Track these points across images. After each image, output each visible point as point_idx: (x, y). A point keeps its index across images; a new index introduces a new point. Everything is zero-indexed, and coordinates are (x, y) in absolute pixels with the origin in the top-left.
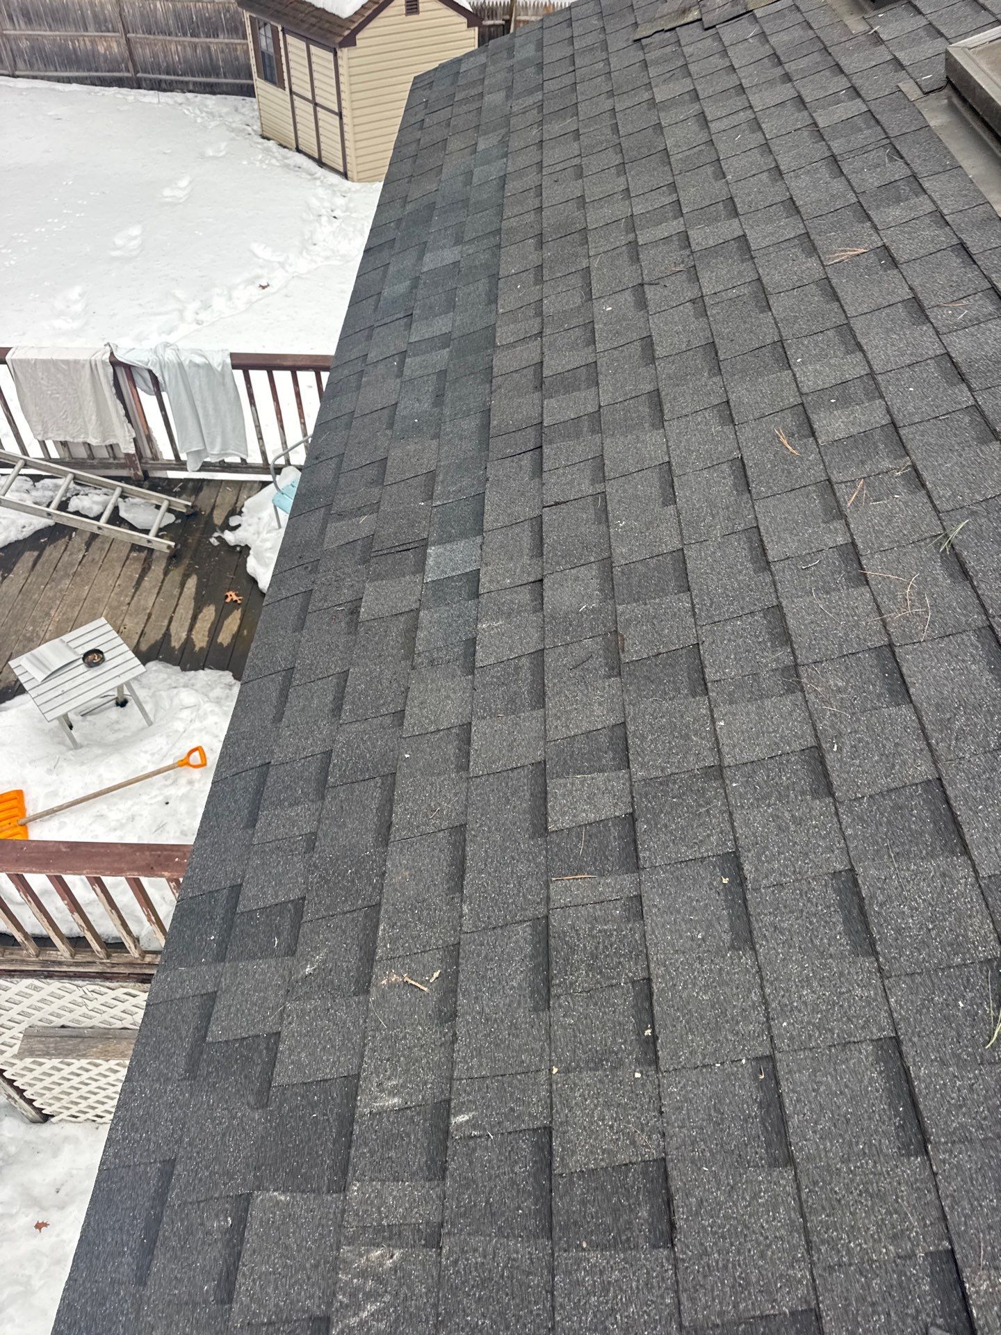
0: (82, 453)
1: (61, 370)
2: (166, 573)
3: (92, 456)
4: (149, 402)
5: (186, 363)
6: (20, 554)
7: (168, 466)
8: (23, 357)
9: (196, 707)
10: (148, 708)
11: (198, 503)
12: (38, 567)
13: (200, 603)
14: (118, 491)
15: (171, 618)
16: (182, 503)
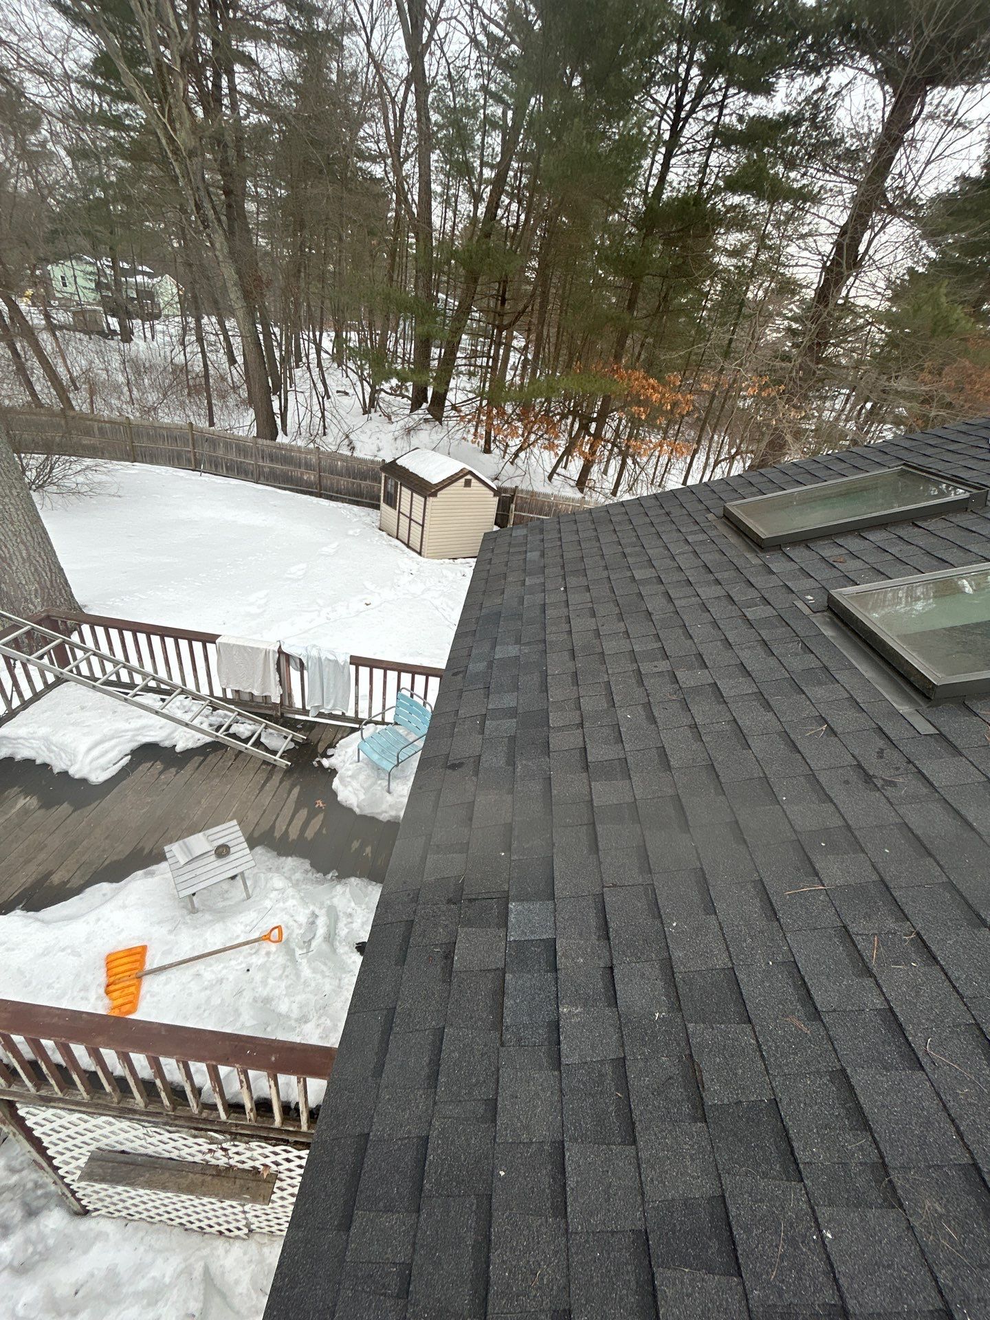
0: (247, 698)
1: (247, 652)
2: (281, 783)
3: (252, 701)
4: (295, 675)
5: (323, 658)
6: (191, 758)
7: (298, 712)
8: (226, 642)
9: (282, 891)
10: (249, 883)
11: (310, 737)
12: (201, 767)
13: (299, 806)
14: (264, 725)
15: (278, 815)
16: (300, 736)
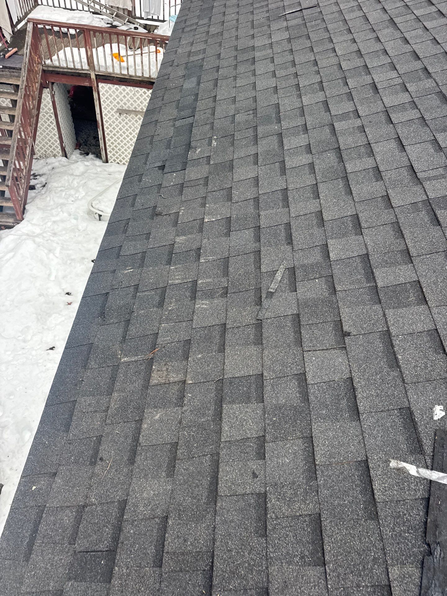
7: (138, 18)
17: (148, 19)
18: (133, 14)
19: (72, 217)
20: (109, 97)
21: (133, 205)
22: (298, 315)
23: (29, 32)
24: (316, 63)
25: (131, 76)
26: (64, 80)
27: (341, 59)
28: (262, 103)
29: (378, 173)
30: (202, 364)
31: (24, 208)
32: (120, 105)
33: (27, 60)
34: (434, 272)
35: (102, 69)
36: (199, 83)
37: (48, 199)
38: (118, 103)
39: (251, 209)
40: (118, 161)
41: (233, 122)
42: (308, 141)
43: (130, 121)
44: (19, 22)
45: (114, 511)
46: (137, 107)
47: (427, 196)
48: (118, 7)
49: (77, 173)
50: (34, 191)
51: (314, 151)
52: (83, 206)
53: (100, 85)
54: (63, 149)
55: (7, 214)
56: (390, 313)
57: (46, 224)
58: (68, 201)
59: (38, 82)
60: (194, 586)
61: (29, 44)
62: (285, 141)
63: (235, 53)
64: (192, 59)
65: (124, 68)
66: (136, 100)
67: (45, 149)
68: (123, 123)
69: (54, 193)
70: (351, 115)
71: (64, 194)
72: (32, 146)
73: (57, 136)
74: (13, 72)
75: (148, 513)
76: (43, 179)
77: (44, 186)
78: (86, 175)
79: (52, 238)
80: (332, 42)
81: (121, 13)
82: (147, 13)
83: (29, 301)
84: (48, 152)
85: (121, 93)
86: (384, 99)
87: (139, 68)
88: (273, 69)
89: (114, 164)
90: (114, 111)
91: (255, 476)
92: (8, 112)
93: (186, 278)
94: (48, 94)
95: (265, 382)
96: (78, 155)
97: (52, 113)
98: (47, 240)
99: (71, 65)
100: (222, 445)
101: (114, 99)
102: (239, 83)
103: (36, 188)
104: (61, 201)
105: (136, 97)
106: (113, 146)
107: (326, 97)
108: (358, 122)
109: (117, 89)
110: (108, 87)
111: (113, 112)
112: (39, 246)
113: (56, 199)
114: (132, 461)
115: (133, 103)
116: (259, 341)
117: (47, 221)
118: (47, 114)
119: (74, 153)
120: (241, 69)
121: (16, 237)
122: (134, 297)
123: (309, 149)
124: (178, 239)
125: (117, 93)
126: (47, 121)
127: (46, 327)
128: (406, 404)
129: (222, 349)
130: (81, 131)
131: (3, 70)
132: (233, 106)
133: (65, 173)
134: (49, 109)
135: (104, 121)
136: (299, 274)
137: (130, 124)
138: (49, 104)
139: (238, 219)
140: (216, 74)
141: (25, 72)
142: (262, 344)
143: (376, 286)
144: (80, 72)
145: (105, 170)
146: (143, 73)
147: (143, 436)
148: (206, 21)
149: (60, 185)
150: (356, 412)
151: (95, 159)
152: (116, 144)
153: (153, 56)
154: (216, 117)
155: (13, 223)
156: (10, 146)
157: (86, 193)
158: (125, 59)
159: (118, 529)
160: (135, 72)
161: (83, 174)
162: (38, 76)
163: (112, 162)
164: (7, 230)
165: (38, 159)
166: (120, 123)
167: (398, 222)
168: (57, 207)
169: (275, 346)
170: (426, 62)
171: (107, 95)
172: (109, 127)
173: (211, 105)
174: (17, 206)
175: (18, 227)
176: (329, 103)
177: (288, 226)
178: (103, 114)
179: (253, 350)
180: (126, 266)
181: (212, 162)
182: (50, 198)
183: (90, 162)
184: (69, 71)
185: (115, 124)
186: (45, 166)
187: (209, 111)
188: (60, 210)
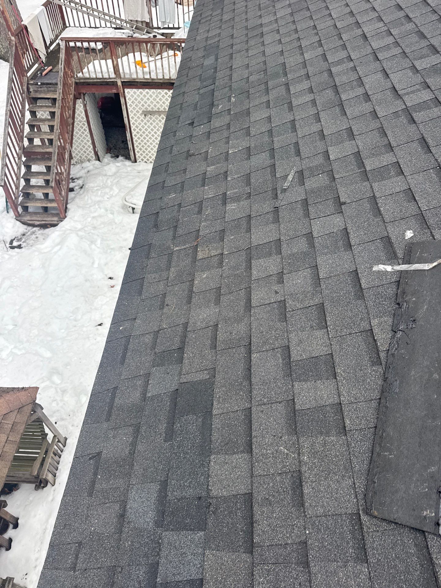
17: (164, 28)
18: (151, 25)
19: (109, 212)
20: (135, 101)
21: (171, 153)
22: (306, 199)
23: (62, 49)
24: (315, 27)
25: (153, 79)
26: (94, 90)
27: (336, 20)
28: (271, 64)
29: (367, 97)
30: (234, 241)
31: (66, 208)
32: (145, 107)
33: (62, 75)
34: (410, 154)
35: (127, 76)
36: (217, 59)
37: (86, 198)
38: (143, 105)
39: (266, 139)
40: (145, 160)
41: (248, 82)
42: (309, 84)
43: (154, 121)
44: (51, 43)
45: (180, 329)
46: (160, 107)
47: (406, 106)
48: (137, 21)
49: (110, 173)
50: (73, 192)
51: (315, 91)
52: (118, 201)
53: (126, 91)
54: (96, 153)
55: (52, 214)
56: (375, 185)
57: (86, 219)
58: (103, 198)
59: (72, 94)
60: (239, 354)
61: (63, 60)
62: (291, 88)
63: (245, 32)
64: (209, 42)
65: (146, 73)
66: (159, 101)
67: (80, 155)
68: (148, 124)
69: (91, 193)
70: (345, 60)
71: (100, 192)
72: (70, 151)
73: (91, 142)
74: (50, 87)
75: (204, 325)
76: (80, 182)
77: (82, 188)
78: (118, 174)
79: (92, 231)
80: (329, 9)
81: (140, 25)
82: (164, 23)
83: (77, 286)
84: (83, 157)
85: (145, 96)
86: (372, 44)
87: (160, 71)
88: (279, 38)
89: (143, 163)
90: (140, 113)
91: (276, 292)
92: (47, 123)
93: (217, 193)
94: (81, 104)
95: (282, 243)
96: (110, 158)
97: (85, 121)
98: (88, 234)
99: (100, 76)
100: (252, 282)
101: (139, 102)
102: (251, 53)
103: (75, 190)
104: (98, 199)
105: (159, 98)
106: (140, 146)
107: (324, 51)
108: (351, 64)
109: (141, 93)
110: (133, 91)
111: (138, 115)
112: (82, 239)
113: (93, 198)
114: (189, 302)
115: (156, 104)
116: (277, 220)
117: (86, 217)
118: (80, 122)
119: (106, 157)
120: (252, 43)
121: (61, 233)
122: (179, 211)
123: (311, 90)
124: (209, 169)
125: (141, 96)
126: (80, 129)
127: (93, 308)
128: (386, 235)
129: (249, 230)
130: (110, 137)
131: (42, 86)
132: (247, 71)
133: (99, 174)
134: (83, 118)
135: (131, 123)
136: (307, 174)
137: (154, 124)
138: (82, 113)
139: (256, 146)
140: (231, 50)
141: (60, 85)
142: (279, 221)
143: (366, 171)
144: (108, 81)
145: (135, 169)
146: (163, 76)
147: (195, 287)
148: (219, 11)
149: (96, 185)
150: (349, 246)
151: (124, 160)
152: (143, 144)
153: (172, 59)
154: (233, 80)
155: (58, 221)
156: (52, 153)
157: (120, 190)
158: (147, 65)
159: (184, 337)
160: (157, 76)
161: (115, 174)
162: (71, 88)
163: (140, 162)
164: (52, 228)
165: (75, 165)
166: (145, 124)
167: (382, 127)
168: (95, 205)
169: (289, 221)
170: (407, 11)
171: (133, 99)
172: (136, 128)
173: (228, 73)
174: (60, 205)
175: (61, 224)
176: (326, 55)
177: (297, 144)
178: (130, 117)
179: (272, 226)
180: (171, 193)
181: (232, 113)
182: (88, 196)
183: (121, 163)
184: (99, 80)
185: (141, 125)
186: (81, 170)
187: (228, 78)
188: (97, 207)
